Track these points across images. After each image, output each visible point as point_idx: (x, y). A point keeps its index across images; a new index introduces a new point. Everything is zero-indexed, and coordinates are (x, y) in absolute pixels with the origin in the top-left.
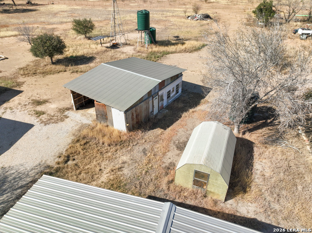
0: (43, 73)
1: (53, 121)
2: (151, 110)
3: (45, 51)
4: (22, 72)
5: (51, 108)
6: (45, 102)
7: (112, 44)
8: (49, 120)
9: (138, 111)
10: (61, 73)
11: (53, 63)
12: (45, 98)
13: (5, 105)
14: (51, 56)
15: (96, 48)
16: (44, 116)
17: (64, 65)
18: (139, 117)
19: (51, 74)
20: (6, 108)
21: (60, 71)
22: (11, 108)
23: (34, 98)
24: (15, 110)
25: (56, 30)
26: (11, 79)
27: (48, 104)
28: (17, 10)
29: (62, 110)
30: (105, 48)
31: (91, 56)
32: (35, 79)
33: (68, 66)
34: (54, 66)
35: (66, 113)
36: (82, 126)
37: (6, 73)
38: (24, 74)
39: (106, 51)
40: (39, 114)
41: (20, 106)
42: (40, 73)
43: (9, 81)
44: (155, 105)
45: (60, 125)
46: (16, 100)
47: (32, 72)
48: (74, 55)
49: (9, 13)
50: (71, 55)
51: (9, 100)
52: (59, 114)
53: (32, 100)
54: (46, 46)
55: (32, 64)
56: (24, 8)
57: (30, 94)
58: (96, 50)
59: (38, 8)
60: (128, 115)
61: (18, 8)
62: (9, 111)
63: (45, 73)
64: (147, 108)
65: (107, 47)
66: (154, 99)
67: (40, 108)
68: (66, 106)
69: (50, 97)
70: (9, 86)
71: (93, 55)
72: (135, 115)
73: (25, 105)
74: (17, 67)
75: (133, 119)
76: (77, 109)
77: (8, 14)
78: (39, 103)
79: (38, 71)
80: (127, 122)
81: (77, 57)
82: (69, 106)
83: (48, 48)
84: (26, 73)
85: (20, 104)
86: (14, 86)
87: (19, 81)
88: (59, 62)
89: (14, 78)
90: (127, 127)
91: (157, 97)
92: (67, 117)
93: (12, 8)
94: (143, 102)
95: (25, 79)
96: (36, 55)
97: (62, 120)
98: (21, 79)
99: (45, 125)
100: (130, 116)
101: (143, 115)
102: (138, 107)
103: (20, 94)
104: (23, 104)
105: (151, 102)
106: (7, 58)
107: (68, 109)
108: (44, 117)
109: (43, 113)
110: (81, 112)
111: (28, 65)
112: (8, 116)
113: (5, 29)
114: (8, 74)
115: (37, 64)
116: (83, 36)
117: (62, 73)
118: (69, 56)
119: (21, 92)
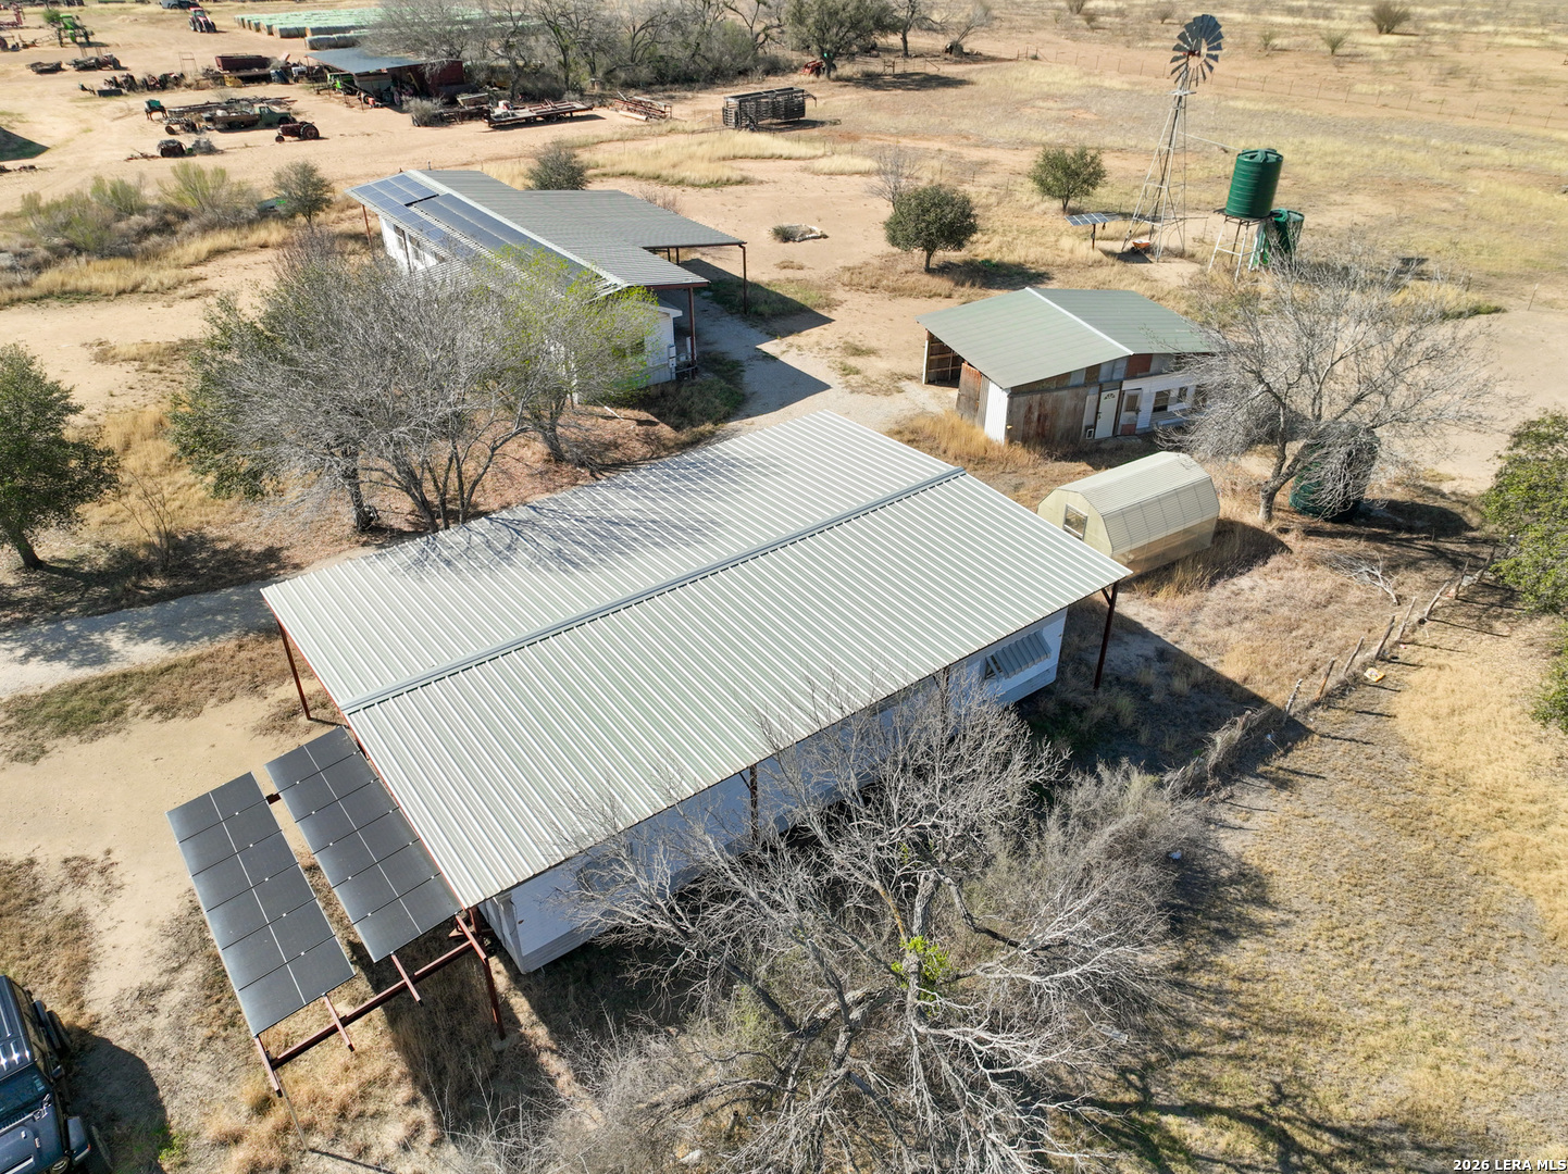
0: (894, 290)
1: (870, 390)
2: (1087, 420)
3: (918, 233)
4: (846, 277)
5: (875, 367)
6: (870, 352)
7: (1130, 245)
8: (863, 386)
9: (1048, 407)
10: (935, 299)
11: (929, 270)
12: (874, 344)
13: (790, 339)
14: (930, 248)
15: (1072, 251)
16: (856, 377)
17: (953, 279)
18: (1048, 423)
19: (910, 296)
20: (791, 346)
21: (935, 295)
22: (800, 348)
23: (850, 340)
24: (806, 353)
25: (989, 169)
26: (819, 288)
27: (873, 358)
28: (904, 75)
29: (897, 377)
30: (1098, 255)
31: (1043, 269)
32: (870, 301)
33: (963, 285)
34: (926, 278)
35: (904, 384)
36: (922, 413)
37: (811, 272)
38: (850, 284)
39: (1098, 264)
40: (847, 371)
41: (817, 348)
42: (887, 288)
43: (813, 293)
44: (1105, 413)
45: (882, 400)
46: (814, 334)
47: (868, 283)
48: (997, 258)
49: (877, 87)
50: (987, 256)
51: (800, 332)
52: (887, 382)
53: (846, 343)
54: (924, 221)
55: (876, 262)
56: (931, 69)
57: (847, 329)
58: (1067, 256)
59: (973, 77)
60: (1018, 407)
61: (910, 70)
62: (794, 351)
63: (897, 291)
64: (1078, 413)
65: (1108, 253)
66: (1104, 395)
67: (853, 362)
68: (908, 371)
69: (884, 346)
70: (808, 303)
71: (1050, 268)
72: (1036, 414)
73: (829, 349)
74: (841, 263)
75: (1028, 420)
76: (929, 382)
77: (871, 93)
78: (857, 352)
79: (885, 282)
80: (1010, 420)
81: (1000, 266)
82: (915, 374)
83: (927, 227)
84: (856, 281)
85: (818, 343)
86: (819, 306)
87: (833, 295)
88: (945, 269)
89: (827, 287)
90: (1008, 432)
91: (1116, 393)
92: (900, 391)
93: (889, 70)
94: (1066, 388)
95: (847, 296)
96: (893, 240)
97: (888, 393)
98: (839, 294)
99: (852, 392)
100: (1023, 411)
101: (1063, 423)
102: (1050, 398)
103: (826, 326)
104: (824, 345)
105: (1091, 399)
106: (826, 237)
107: (910, 378)
108: (854, 379)
109: (857, 372)
110: (934, 389)
111: (867, 264)
112: (791, 359)
113: (847, 146)
114: (815, 277)
115: (888, 264)
116: (1058, 204)
117: (939, 299)
118: (980, 259)
119: (828, 321)
